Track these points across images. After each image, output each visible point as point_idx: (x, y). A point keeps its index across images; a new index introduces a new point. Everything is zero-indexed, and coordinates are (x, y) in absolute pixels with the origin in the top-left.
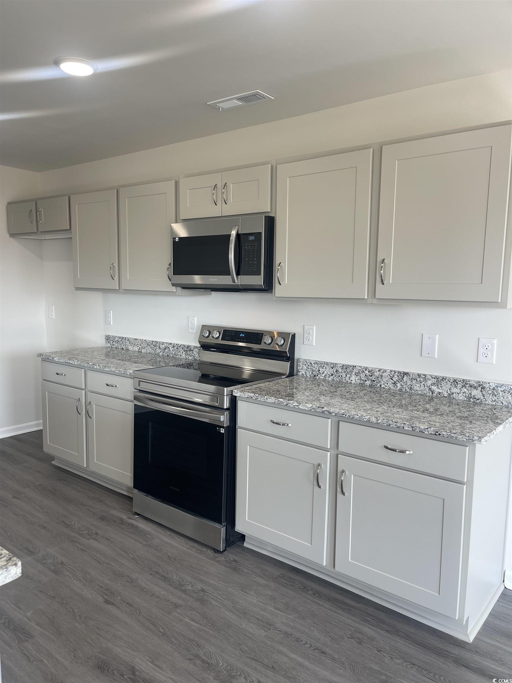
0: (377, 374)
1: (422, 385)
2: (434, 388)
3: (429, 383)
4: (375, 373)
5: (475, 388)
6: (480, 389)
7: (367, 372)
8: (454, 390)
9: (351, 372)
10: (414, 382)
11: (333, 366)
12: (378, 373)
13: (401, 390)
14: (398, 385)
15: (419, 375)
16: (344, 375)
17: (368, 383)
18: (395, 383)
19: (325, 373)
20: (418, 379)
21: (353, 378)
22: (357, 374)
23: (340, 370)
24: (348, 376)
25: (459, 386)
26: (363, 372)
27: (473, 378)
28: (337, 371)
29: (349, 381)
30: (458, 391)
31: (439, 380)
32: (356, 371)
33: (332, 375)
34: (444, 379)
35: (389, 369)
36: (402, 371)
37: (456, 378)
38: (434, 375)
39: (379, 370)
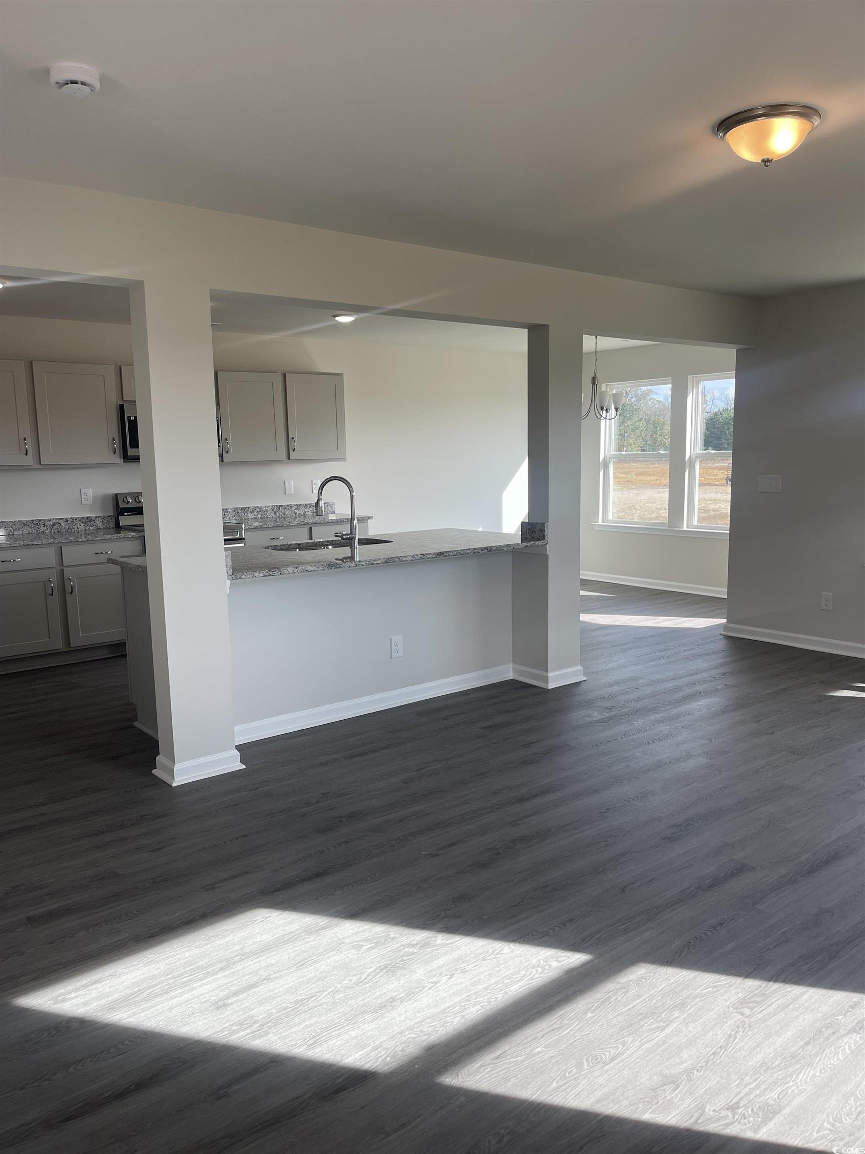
0: (264, 509)
1: (290, 511)
2: (296, 511)
3: (294, 508)
7: (258, 509)
8: (306, 510)
9: (248, 511)
10: (286, 510)
13: (279, 517)
14: (277, 513)
15: (288, 505)
16: (243, 514)
17: (259, 516)
18: (275, 513)
20: (288, 508)
21: (249, 515)
22: (251, 512)
23: (240, 512)
24: (246, 514)
25: (308, 507)
26: (256, 510)
28: (238, 512)
30: (308, 510)
31: (298, 506)
32: (250, 510)
33: (235, 516)
34: (300, 505)
35: (271, 505)
36: (278, 505)
37: (306, 503)
38: (295, 504)
39: (266, 507)
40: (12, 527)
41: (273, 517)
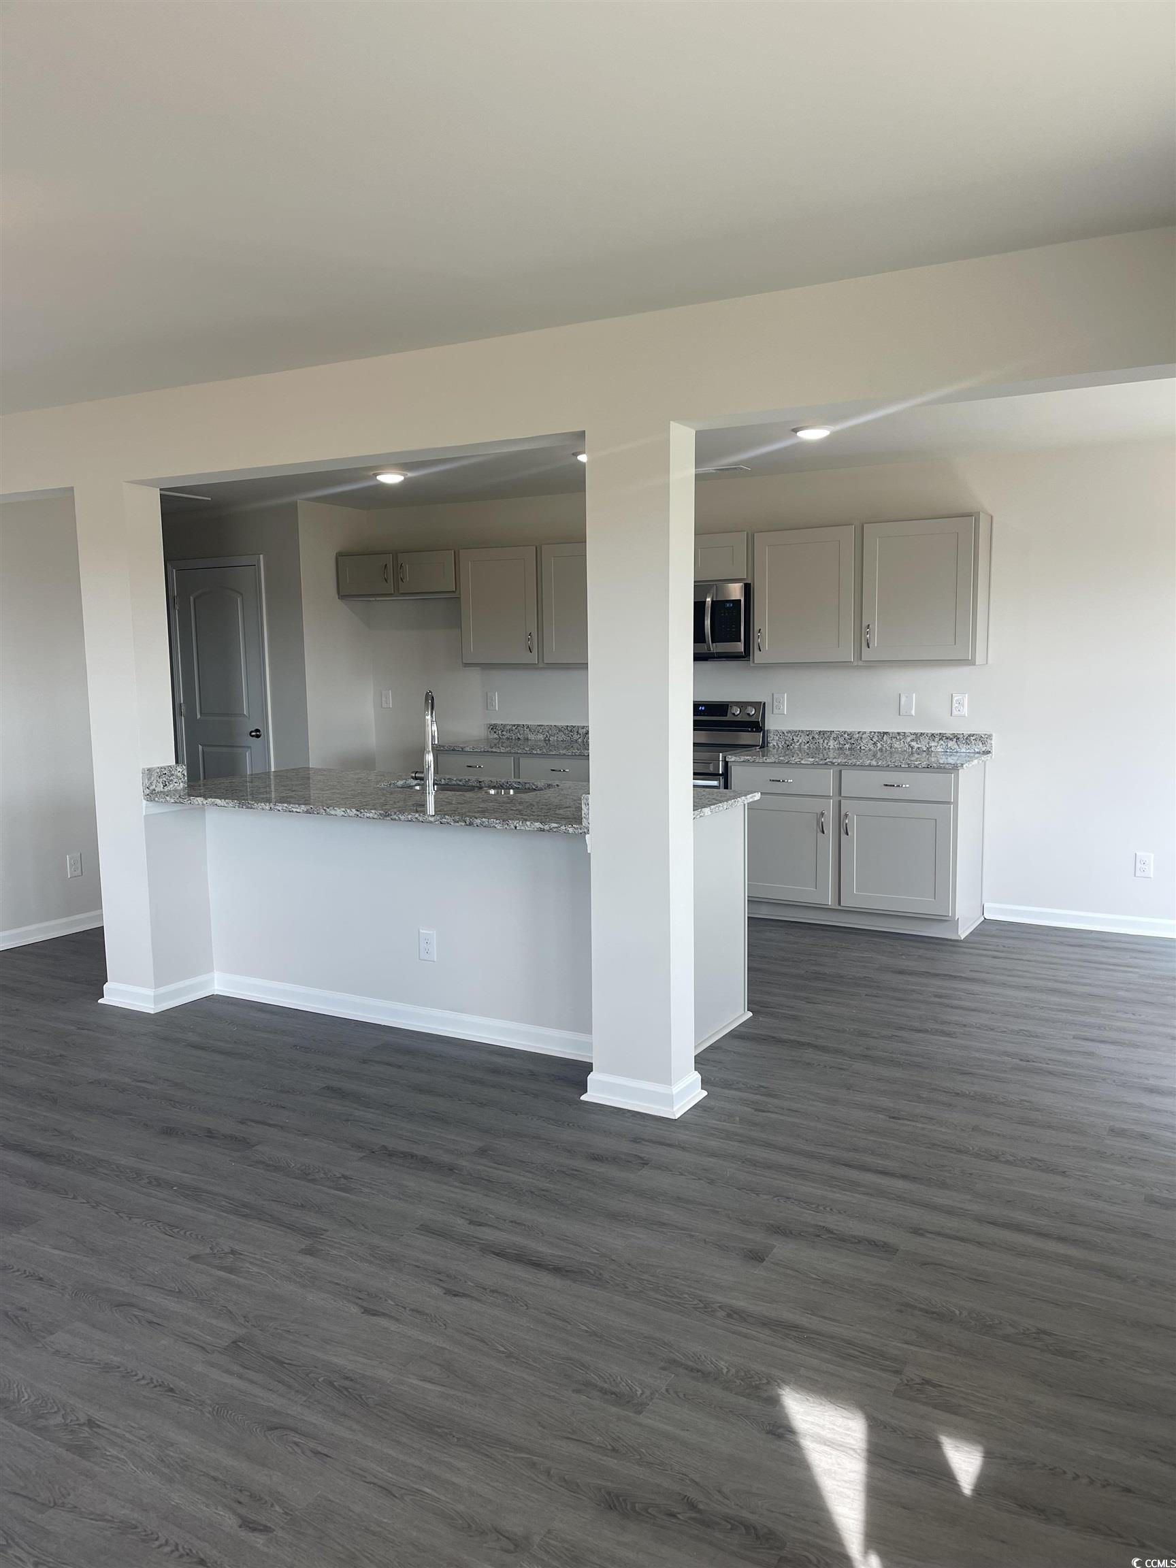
1: (902, 743)
2: (913, 744)
3: (909, 739)
4: (855, 736)
5: (951, 739)
6: (955, 740)
7: (846, 736)
8: (933, 744)
9: (829, 737)
10: (894, 740)
11: (809, 733)
12: (857, 735)
13: (881, 750)
14: (879, 744)
15: (899, 733)
16: (821, 741)
17: (847, 746)
18: (875, 744)
19: (800, 741)
20: (898, 737)
21: (831, 743)
22: (835, 739)
23: (817, 736)
24: (825, 742)
25: (937, 739)
26: (842, 736)
27: (948, 732)
28: (813, 738)
29: (827, 747)
30: (936, 744)
31: (918, 736)
32: (834, 735)
33: (808, 742)
34: (922, 734)
35: (868, 730)
36: (881, 731)
37: (933, 732)
38: (912, 731)
39: (859, 733)
40: (548, 732)
41: (870, 750)
